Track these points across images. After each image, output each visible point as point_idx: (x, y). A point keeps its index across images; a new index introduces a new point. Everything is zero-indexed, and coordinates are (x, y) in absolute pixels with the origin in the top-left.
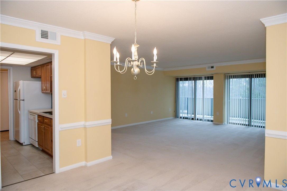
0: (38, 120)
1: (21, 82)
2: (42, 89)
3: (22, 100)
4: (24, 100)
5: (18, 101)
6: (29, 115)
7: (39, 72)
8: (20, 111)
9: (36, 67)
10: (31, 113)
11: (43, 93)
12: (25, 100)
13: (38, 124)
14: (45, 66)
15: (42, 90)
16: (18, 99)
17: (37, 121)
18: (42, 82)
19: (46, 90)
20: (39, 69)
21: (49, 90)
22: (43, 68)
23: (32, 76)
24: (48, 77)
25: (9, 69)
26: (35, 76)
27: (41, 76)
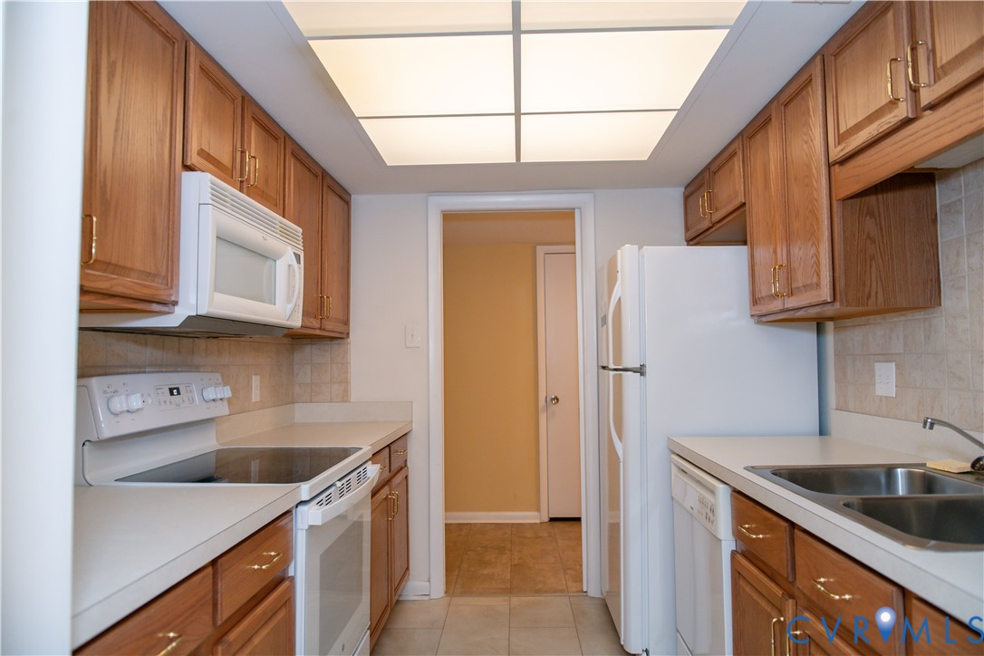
0: (738, 535)
1: (627, 255)
2: (753, 292)
3: (634, 371)
4: (641, 371)
5: (612, 373)
6: (674, 470)
7: (729, 190)
8: (620, 439)
9: (714, 167)
10: (686, 461)
11: (760, 318)
12: (648, 370)
13: (737, 574)
14: (775, 117)
15: (755, 301)
16: (611, 365)
19: (791, 293)
20: (734, 164)
21: (812, 284)
22: (758, 136)
23: (693, 233)
24: (807, 176)
25: (580, 209)
26: (706, 224)
27: (745, 204)
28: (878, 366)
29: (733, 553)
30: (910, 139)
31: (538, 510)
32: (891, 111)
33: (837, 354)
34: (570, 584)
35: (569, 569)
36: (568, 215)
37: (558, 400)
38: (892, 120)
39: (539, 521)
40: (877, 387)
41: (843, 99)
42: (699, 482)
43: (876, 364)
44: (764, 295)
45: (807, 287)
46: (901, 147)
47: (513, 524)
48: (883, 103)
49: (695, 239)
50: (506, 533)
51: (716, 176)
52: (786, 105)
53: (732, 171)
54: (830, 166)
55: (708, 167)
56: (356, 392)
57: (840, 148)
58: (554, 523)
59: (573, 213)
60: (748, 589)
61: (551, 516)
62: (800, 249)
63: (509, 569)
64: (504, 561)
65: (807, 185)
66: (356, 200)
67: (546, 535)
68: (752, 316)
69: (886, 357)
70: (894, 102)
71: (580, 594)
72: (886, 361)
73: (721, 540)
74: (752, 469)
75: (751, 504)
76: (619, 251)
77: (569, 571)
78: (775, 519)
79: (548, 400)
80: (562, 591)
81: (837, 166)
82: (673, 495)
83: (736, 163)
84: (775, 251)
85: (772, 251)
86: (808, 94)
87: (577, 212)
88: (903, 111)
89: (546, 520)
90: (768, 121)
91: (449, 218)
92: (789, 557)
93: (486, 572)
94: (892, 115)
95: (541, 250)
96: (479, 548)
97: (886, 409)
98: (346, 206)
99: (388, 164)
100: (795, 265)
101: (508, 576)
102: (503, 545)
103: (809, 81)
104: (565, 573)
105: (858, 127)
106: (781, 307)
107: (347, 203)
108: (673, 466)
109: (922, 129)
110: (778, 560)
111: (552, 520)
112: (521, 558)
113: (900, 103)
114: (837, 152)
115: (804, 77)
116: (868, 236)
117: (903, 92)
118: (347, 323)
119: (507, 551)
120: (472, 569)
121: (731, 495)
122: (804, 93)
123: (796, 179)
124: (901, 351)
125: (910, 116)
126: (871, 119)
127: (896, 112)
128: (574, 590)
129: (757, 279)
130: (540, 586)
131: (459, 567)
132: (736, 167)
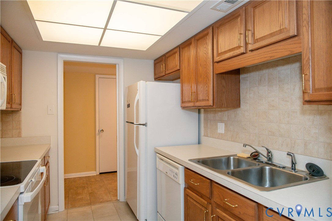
1: (141, 84)
2: (182, 99)
3: (143, 125)
4: (145, 125)
5: (135, 126)
6: (158, 159)
7: (174, 63)
9: (167, 56)
10: (163, 156)
11: (183, 108)
12: (148, 124)
13: (186, 196)
14: (193, 43)
15: (183, 102)
16: (135, 123)
17: (182, 186)
18: (182, 84)
19: (197, 101)
20: (176, 56)
21: (206, 99)
22: (186, 49)
23: (157, 76)
24: (205, 65)
25: (118, 64)
26: (164, 74)
27: (180, 69)
28: (219, 124)
29: (185, 188)
30: (243, 59)
31: (96, 170)
32: (237, 49)
33: (204, 119)
34: (112, 198)
35: (110, 192)
36: (114, 66)
37: (103, 131)
38: (238, 52)
39: (96, 175)
40: (218, 130)
41: (220, 42)
42: (170, 164)
43: (218, 123)
44: (186, 100)
45: (203, 100)
46: (240, 61)
47: (86, 177)
48: (235, 46)
49: (158, 78)
50: (84, 181)
51: (168, 59)
52: (198, 40)
53: (174, 58)
54: (213, 62)
55: (164, 55)
56: (24, 133)
57: (218, 58)
58: (101, 175)
59: (116, 66)
60: (191, 200)
61: (100, 172)
62: (201, 87)
63: (88, 195)
64: (86, 192)
65: (205, 68)
66: (24, 52)
67: (99, 180)
68: (181, 107)
69: (222, 121)
70: (239, 47)
71: (117, 201)
72: (221, 122)
73: (180, 184)
74: (190, 160)
75: (194, 173)
76: (138, 83)
77: (111, 193)
78: (205, 179)
79: (100, 131)
80: (110, 201)
81: (216, 63)
82: (157, 167)
83: (176, 55)
84: (191, 87)
85: (190, 87)
86: (207, 38)
87: (117, 66)
88: (242, 50)
89: (99, 174)
90: (190, 44)
91: (66, 64)
92: (210, 191)
93: (79, 197)
94: (238, 50)
95: (97, 76)
96: (75, 188)
97: (221, 137)
98: (20, 55)
99: (43, 40)
100: (199, 92)
101: (89, 198)
102: (84, 185)
103: (207, 34)
104: (110, 194)
105: (225, 52)
106: (193, 105)
107: (21, 53)
108: (157, 158)
109: (248, 57)
110: (206, 191)
111: (100, 173)
112: (92, 190)
113: (241, 48)
114: (217, 59)
115: (206, 32)
116: (223, 86)
117: (242, 44)
118: (21, 104)
119: (86, 188)
120: (74, 197)
121: (185, 169)
122: (205, 38)
123: (201, 65)
124: (227, 120)
125: (244, 52)
126: (230, 50)
127: (239, 50)
128: (114, 200)
129: (184, 94)
130: (101, 200)
131: (68, 197)
132: (177, 57)
